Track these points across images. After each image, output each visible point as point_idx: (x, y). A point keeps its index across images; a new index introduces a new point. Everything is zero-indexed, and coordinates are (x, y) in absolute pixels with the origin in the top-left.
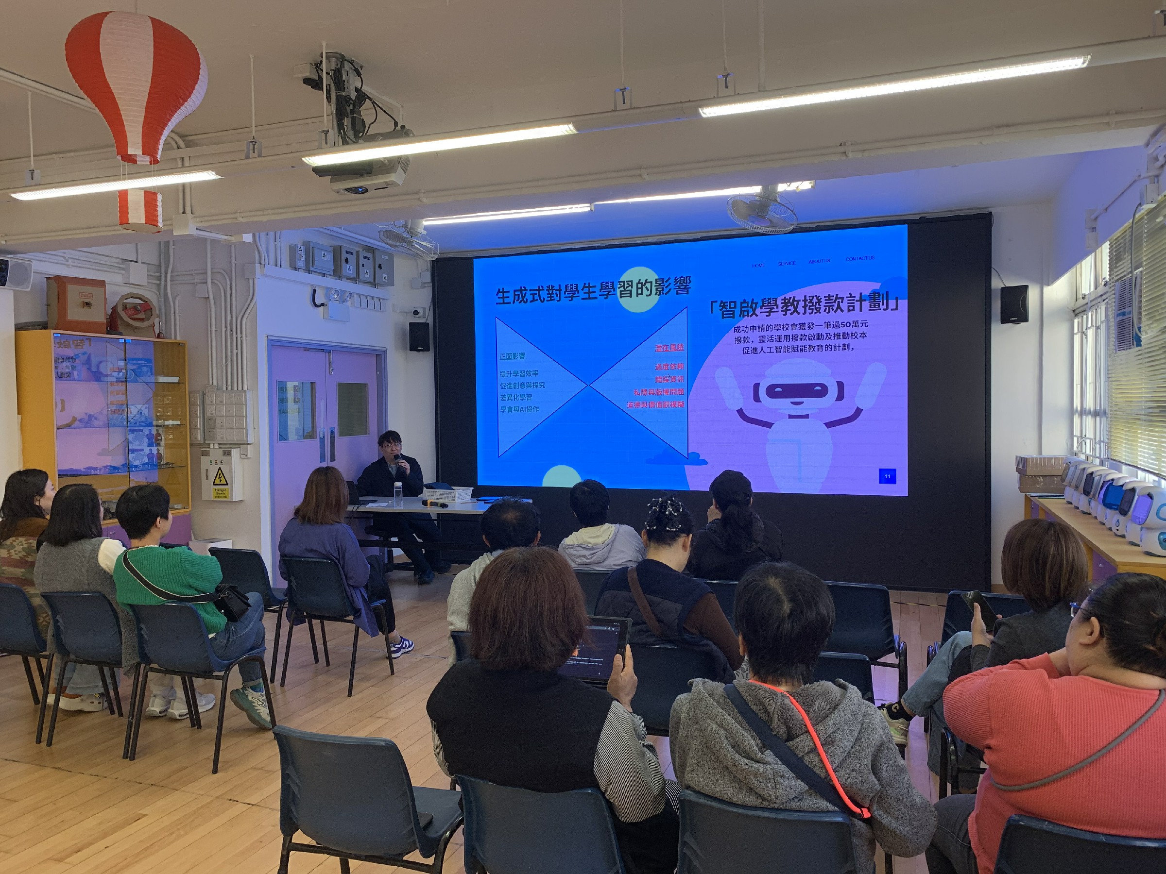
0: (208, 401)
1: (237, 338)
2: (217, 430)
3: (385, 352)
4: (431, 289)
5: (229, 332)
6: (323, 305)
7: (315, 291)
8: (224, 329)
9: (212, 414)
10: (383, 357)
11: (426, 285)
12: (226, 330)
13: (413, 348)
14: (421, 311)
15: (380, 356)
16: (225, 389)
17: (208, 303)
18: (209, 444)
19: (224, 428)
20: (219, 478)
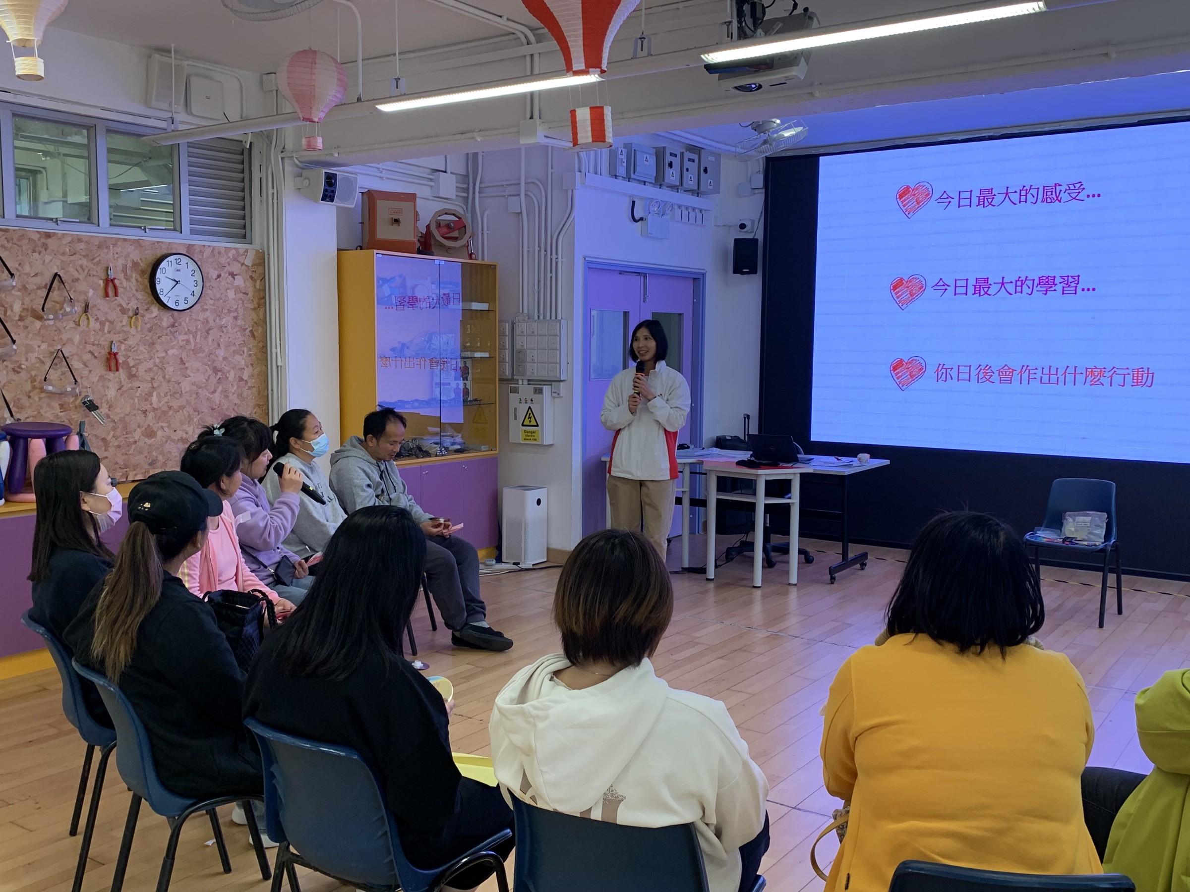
0: (517, 331)
1: (551, 259)
2: (528, 365)
3: (704, 275)
4: (763, 197)
5: (543, 252)
6: (641, 219)
7: (634, 202)
8: (537, 249)
9: (522, 346)
10: (702, 280)
11: (756, 191)
12: (539, 251)
13: (737, 270)
14: (748, 224)
15: (697, 280)
16: (536, 318)
17: (520, 220)
18: (517, 380)
19: (535, 363)
20: (529, 418)
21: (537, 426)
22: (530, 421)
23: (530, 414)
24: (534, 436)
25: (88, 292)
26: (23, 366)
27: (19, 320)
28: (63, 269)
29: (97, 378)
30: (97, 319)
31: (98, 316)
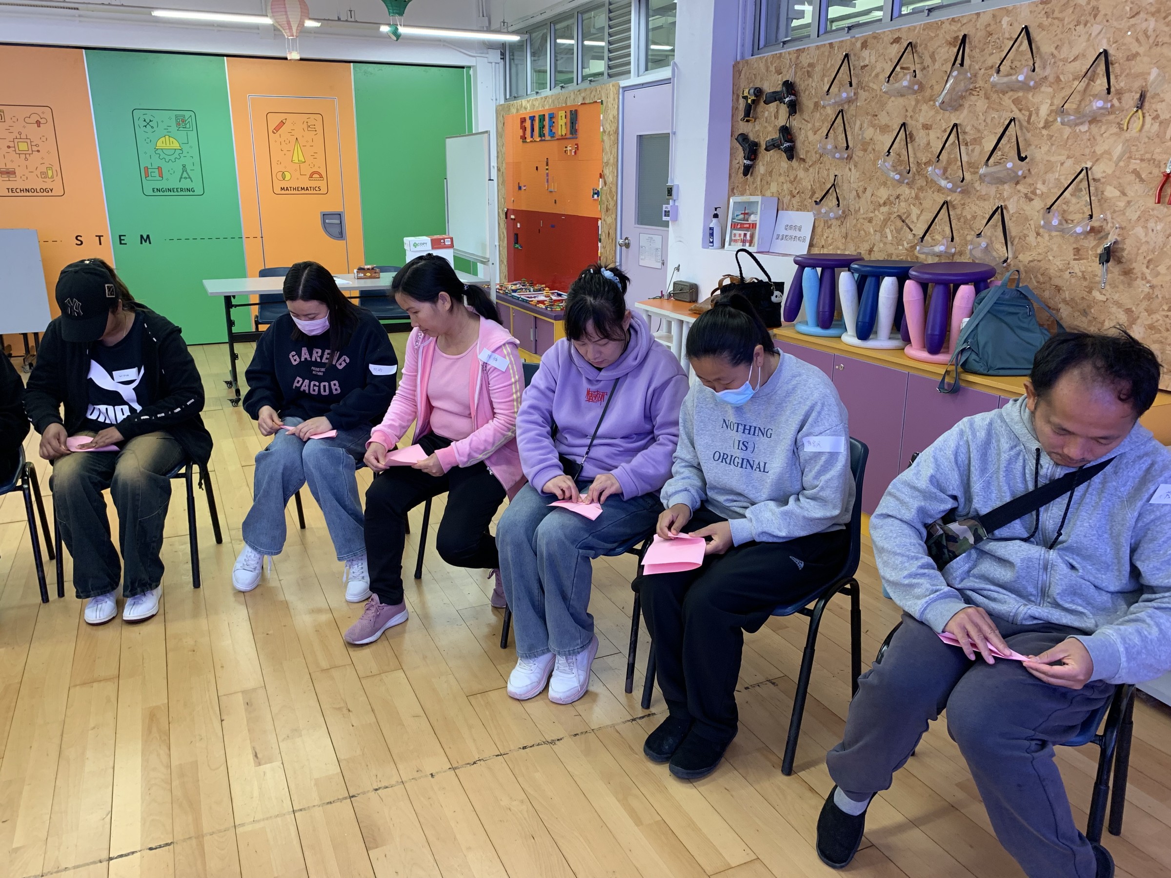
25: (1149, 74)
26: (1038, 192)
27: (1044, 127)
28: (1116, 42)
29: (1139, 213)
30: (1156, 117)
31: (1159, 112)
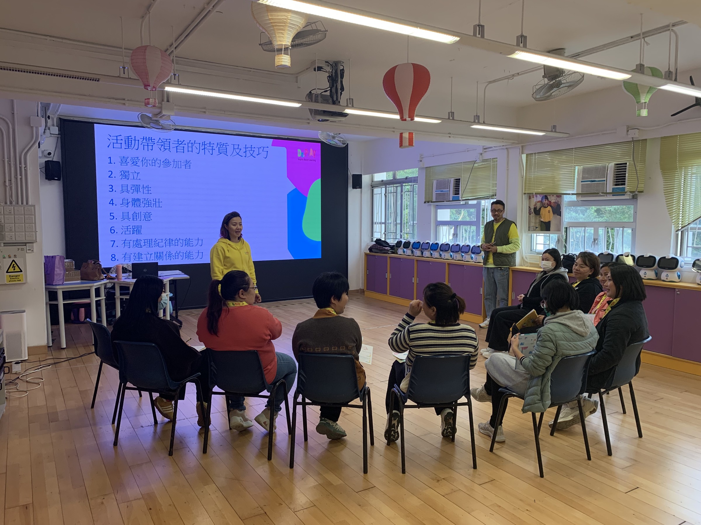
1: (20, 168)
2: (6, 233)
5: (12, 162)
11: (53, 135)
12: (9, 161)
14: (52, 152)
19: (13, 232)
20: (13, 267)
21: (21, 271)
22: (14, 269)
23: (14, 265)
24: (19, 278)
